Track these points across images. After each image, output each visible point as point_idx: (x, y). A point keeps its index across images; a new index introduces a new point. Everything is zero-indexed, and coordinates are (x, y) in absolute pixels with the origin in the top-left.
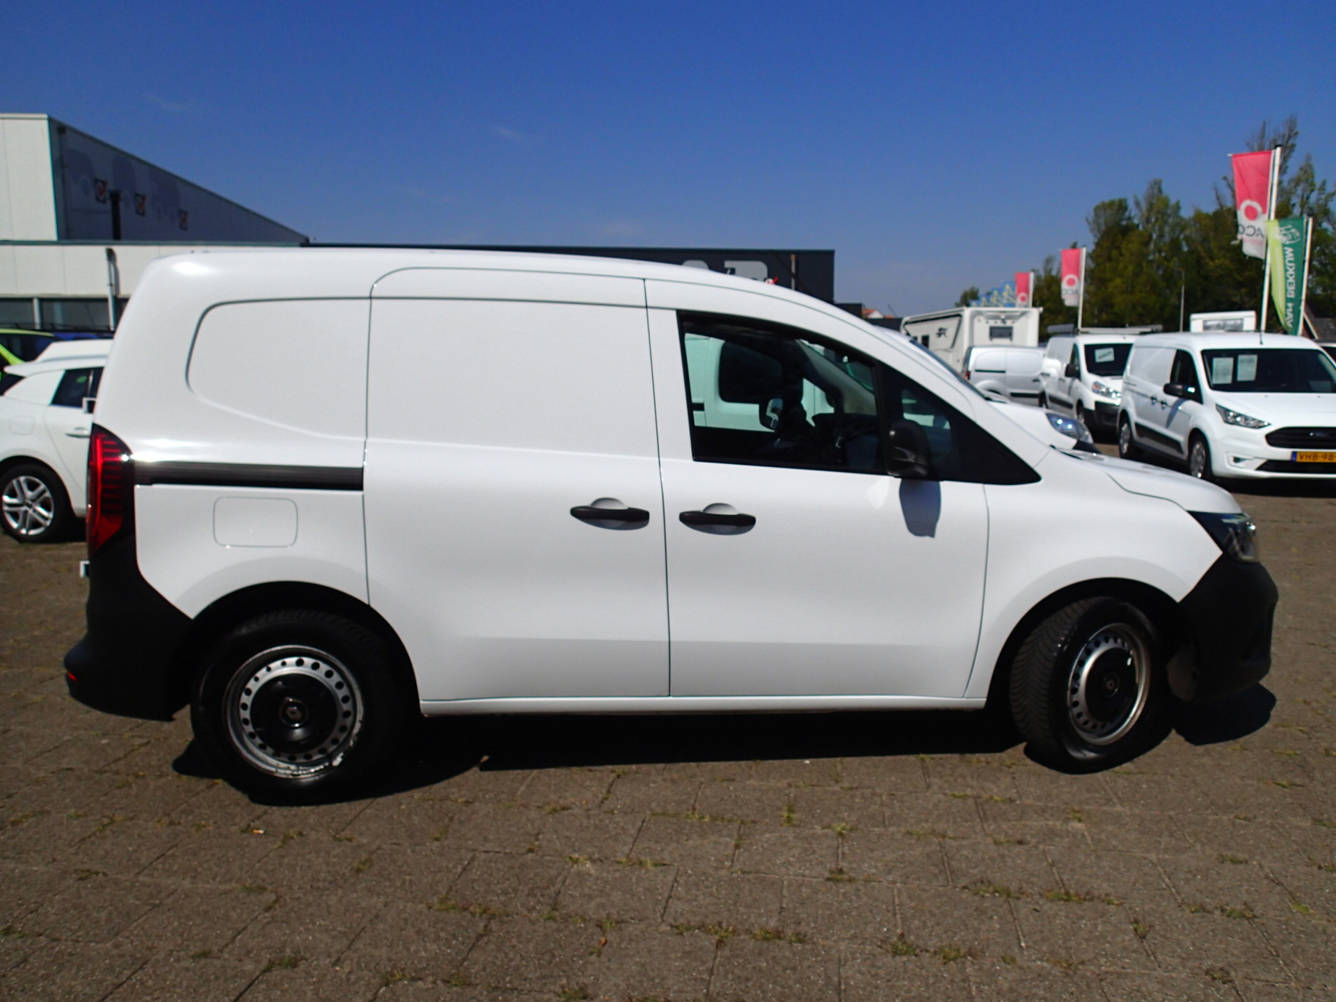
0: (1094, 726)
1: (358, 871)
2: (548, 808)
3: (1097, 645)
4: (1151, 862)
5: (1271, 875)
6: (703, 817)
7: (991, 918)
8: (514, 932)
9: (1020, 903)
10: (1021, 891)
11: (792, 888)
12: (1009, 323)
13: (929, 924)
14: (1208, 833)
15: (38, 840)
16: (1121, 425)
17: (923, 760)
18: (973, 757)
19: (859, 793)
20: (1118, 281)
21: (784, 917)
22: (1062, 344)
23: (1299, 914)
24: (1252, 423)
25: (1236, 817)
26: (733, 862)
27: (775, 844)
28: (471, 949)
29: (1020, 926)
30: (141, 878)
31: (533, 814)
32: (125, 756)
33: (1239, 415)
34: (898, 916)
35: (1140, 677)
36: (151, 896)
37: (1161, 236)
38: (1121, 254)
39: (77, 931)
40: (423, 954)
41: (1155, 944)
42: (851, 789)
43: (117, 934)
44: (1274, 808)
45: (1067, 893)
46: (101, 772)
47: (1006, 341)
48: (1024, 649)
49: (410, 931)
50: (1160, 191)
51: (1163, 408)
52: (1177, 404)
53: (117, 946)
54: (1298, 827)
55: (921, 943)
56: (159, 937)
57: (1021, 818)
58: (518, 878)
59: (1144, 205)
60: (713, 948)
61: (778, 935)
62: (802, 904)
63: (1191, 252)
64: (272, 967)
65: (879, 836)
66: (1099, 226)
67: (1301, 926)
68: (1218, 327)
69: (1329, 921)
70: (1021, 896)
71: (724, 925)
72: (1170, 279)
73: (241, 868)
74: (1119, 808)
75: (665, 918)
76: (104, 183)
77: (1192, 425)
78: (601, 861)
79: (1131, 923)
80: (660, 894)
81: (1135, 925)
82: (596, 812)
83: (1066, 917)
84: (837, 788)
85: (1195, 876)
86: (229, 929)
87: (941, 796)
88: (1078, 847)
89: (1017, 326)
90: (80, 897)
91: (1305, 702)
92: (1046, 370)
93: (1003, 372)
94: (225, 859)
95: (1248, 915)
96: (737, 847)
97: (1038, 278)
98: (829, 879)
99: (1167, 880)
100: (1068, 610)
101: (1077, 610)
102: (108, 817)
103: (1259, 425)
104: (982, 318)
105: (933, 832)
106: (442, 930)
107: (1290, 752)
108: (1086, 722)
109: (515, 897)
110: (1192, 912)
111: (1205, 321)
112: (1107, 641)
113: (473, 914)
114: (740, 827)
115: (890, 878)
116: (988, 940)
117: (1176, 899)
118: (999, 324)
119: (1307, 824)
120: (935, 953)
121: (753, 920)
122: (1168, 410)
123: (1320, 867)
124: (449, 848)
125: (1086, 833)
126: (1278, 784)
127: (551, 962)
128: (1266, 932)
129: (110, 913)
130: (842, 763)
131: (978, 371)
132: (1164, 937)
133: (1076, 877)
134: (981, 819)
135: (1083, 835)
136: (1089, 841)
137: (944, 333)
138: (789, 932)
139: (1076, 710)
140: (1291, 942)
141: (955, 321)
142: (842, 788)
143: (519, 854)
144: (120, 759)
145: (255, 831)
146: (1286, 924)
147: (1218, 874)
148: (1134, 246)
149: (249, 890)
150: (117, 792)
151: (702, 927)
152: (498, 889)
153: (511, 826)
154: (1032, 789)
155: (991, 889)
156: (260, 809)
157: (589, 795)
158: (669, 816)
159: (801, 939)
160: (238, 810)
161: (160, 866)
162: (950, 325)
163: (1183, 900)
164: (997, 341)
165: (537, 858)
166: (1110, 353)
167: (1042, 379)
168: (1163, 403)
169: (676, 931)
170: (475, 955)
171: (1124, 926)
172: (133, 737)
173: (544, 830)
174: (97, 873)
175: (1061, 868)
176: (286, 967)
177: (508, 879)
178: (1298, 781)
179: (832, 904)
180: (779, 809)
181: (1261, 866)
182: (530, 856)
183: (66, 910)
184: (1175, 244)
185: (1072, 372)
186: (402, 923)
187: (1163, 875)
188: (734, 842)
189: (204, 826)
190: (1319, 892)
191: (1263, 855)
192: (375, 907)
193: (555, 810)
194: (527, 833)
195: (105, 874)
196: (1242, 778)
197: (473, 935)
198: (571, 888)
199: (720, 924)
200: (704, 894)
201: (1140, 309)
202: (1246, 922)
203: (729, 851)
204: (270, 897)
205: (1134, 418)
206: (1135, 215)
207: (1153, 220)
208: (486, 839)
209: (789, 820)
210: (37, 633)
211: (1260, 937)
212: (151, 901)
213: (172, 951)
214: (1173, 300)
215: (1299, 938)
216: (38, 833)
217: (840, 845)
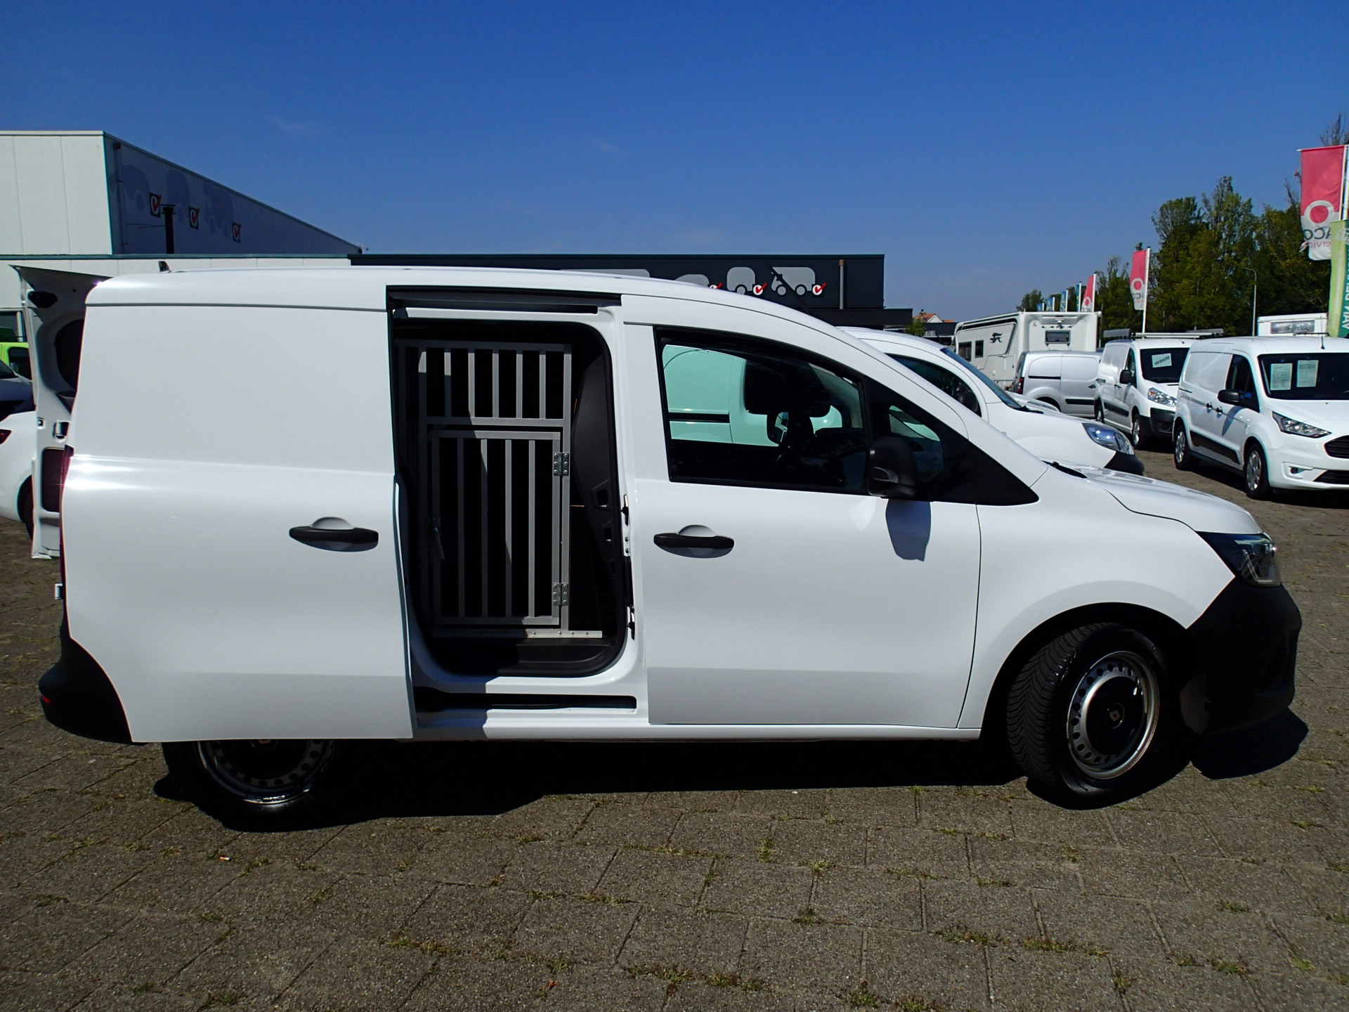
0: (1098, 759)
1: (317, 902)
2: (520, 839)
3: (1100, 673)
4: (1144, 908)
5: (1273, 925)
6: (676, 851)
7: (963, 966)
8: (462, 971)
9: (997, 952)
10: (998, 938)
11: (756, 930)
12: (1066, 327)
13: (896, 972)
14: (1212, 877)
15: (8, 863)
16: (1177, 434)
17: (917, 792)
18: (970, 790)
19: (843, 828)
20: (1185, 282)
21: (744, 961)
22: (1118, 349)
23: (1298, 970)
24: (1311, 432)
25: (1243, 860)
26: (700, 900)
27: (746, 882)
28: (414, 990)
29: (992, 977)
30: (101, 906)
31: (503, 845)
32: (109, 777)
33: (1298, 423)
34: (864, 963)
35: (1149, 706)
36: (107, 925)
37: (1230, 236)
38: (1188, 255)
39: (27, 960)
40: (366, 993)
41: (1134, 1000)
42: (836, 822)
43: (66, 964)
44: (1287, 850)
45: (1048, 942)
46: (82, 794)
47: (1063, 346)
48: (1021, 677)
49: (356, 969)
50: (1230, 188)
51: (1219, 416)
52: (1234, 412)
53: (63, 977)
54: (1311, 872)
55: (883, 993)
56: (106, 968)
57: (1011, 857)
58: (476, 913)
59: (1213, 204)
60: (663, 993)
61: (734, 980)
62: (765, 947)
63: (1264, 251)
64: (210, 1003)
65: (857, 874)
66: (1165, 224)
67: (1299, 984)
68: (1287, 330)
69: (1329, 978)
70: (997, 943)
71: (679, 969)
72: (1241, 280)
73: (201, 897)
74: (1119, 848)
75: (619, 960)
76: (159, 198)
77: (1248, 434)
78: (564, 896)
79: (1112, 976)
80: (619, 934)
81: (1116, 979)
82: (569, 843)
83: (1044, 968)
84: (822, 821)
85: (1189, 925)
86: (176, 962)
87: (931, 832)
88: (1067, 890)
89: (1075, 331)
90: (36, 925)
91: (1338, 733)
92: (1102, 377)
93: (1059, 378)
94: (186, 887)
95: (1242, 969)
96: (707, 883)
97: (1102, 280)
98: (797, 921)
99: (1159, 929)
100: (1068, 636)
101: (1077, 636)
102: (81, 841)
103: (1319, 434)
104: (1037, 323)
105: (915, 871)
106: (389, 967)
107: (1314, 788)
108: (1088, 755)
109: (469, 934)
110: (1180, 965)
111: (1273, 324)
112: (1111, 670)
113: (424, 951)
114: (714, 862)
115: (862, 920)
116: (955, 991)
117: (1165, 951)
118: (1056, 328)
119: (1321, 868)
120: (897, 1004)
121: (710, 963)
122: (1224, 418)
123: (1328, 918)
124: (412, 879)
125: (1079, 875)
126: (1296, 824)
127: (494, 1005)
128: (1259, 990)
129: (63, 942)
130: (831, 794)
131: (1030, 377)
132: (1146, 992)
133: (1060, 924)
134: (969, 858)
135: (1075, 876)
136: (1081, 884)
137: (999, 338)
138: (746, 978)
139: (1077, 742)
140: (1285, 1002)
141: (1010, 326)
142: (826, 821)
143: (482, 887)
144: (103, 780)
145: (221, 858)
146: (1282, 981)
147: (1215, 923)
148: (1202, 246)
149: (203, 920)
150: (94, 814)
151: (656, 970)
152: (453, 924)
153: (479, 857)
154: (1029, 825)
155: (967, 936)
156: (230, 834)
157: (565, 824)
158: (642, 848)
159: (757, 985)
160: (209, 835)
161: (121, 893)
162: (1005, 330)
163: (1172, 951)
164: (1052, 346)
165: (500, 892)
166: (1167, 358)
167: (1097, 384)
168: (1218, 410)
169: (628, 974)
170: (418, 994)
171: (1103, 980)
172: (121, 757)
173: (513, 862)
174: (58, 899)
175: (1045, 913)
176: (225, 1004)
177: (466, 914)
178: (1318, 820)
179: (796, 949)
180: (757, 843)
181: (1264, 915)
182: (493, 889)
183: (21, 937)
184: (1247, 244)
185: (1127, 378)
186: (350, 959)
187: (1155, 924)
188: (704, 879)
189: (172, 852)
190: (1323, 946)
191: (1268, 904)
192: (326, 941)
193: (526, 841)
194: (493, 865)
195: (66, 901)
196: (1257, 817)
197: (419, 973)
198: (528, 924)
199: (675, 968)
200: (664, 934)
201: (1208, 312)
202: (1239, 977)
203: (699, 889)
204: (223, 928)
205: (1190, 426)
206: (1204, 213)
207: (1222, 219)
208: (451, 871)
209: (766, 854)
210: (47, 649)
211: (1251, 995)
212: (106, 930)
213: (115, 984)
214: (1246, 301)
215: (1294, 997)
216: (9, 856)
217: (815, 884)
